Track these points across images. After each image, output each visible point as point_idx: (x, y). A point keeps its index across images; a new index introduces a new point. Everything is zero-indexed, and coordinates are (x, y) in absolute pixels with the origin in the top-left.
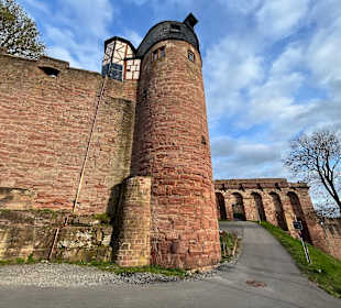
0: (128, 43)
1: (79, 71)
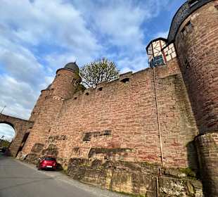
0: (160, 39)
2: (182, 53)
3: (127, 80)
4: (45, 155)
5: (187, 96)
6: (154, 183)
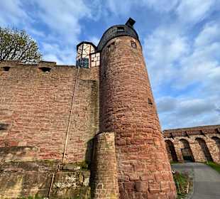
0: (91, 44)
1: (62, 66)
6: (50, 180)
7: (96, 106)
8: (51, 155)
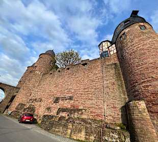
2: (120, 50)
3: (86, 64)
4: (26, 112)
5: (122, 77)
7: (121, 81)
8: (97, 115)
